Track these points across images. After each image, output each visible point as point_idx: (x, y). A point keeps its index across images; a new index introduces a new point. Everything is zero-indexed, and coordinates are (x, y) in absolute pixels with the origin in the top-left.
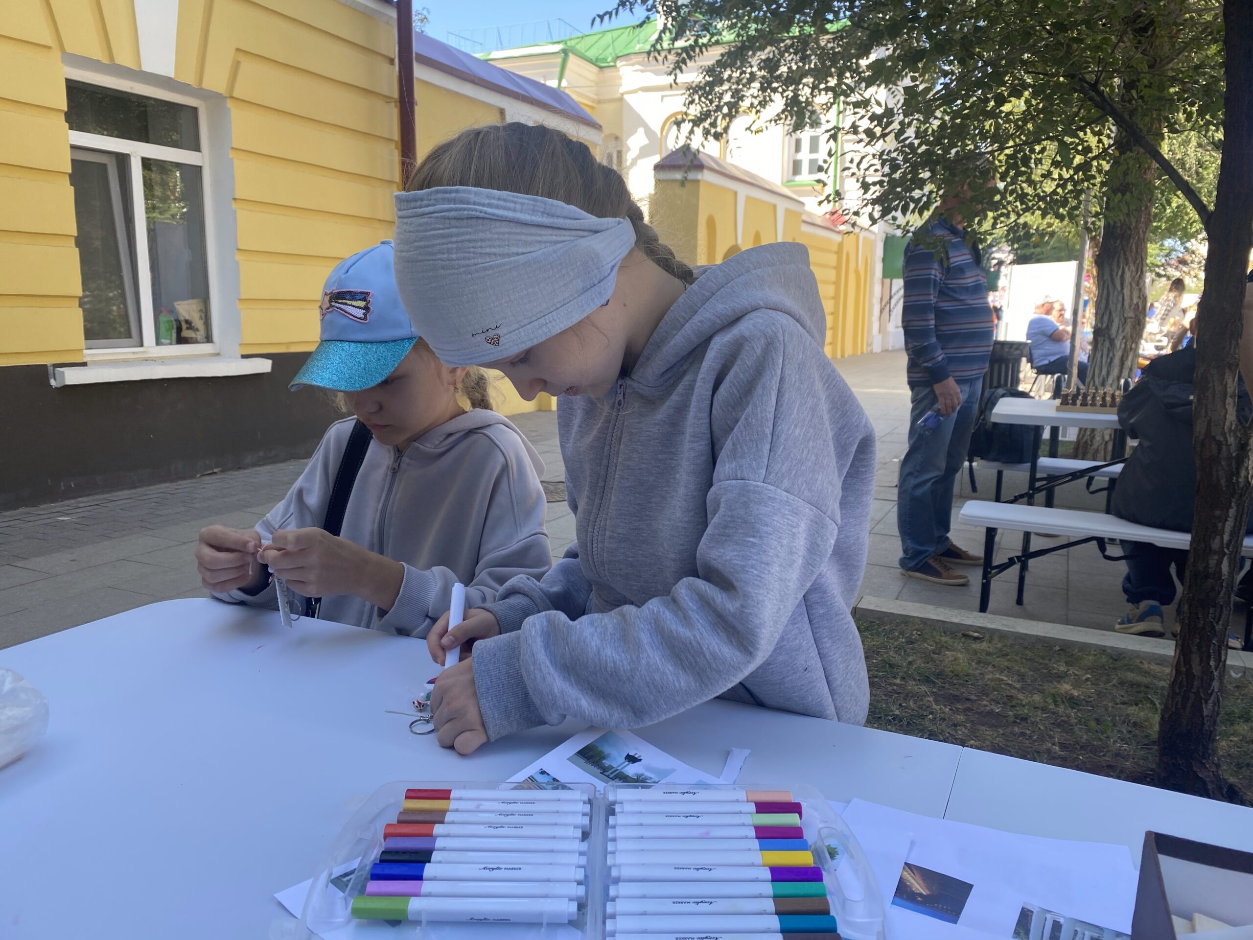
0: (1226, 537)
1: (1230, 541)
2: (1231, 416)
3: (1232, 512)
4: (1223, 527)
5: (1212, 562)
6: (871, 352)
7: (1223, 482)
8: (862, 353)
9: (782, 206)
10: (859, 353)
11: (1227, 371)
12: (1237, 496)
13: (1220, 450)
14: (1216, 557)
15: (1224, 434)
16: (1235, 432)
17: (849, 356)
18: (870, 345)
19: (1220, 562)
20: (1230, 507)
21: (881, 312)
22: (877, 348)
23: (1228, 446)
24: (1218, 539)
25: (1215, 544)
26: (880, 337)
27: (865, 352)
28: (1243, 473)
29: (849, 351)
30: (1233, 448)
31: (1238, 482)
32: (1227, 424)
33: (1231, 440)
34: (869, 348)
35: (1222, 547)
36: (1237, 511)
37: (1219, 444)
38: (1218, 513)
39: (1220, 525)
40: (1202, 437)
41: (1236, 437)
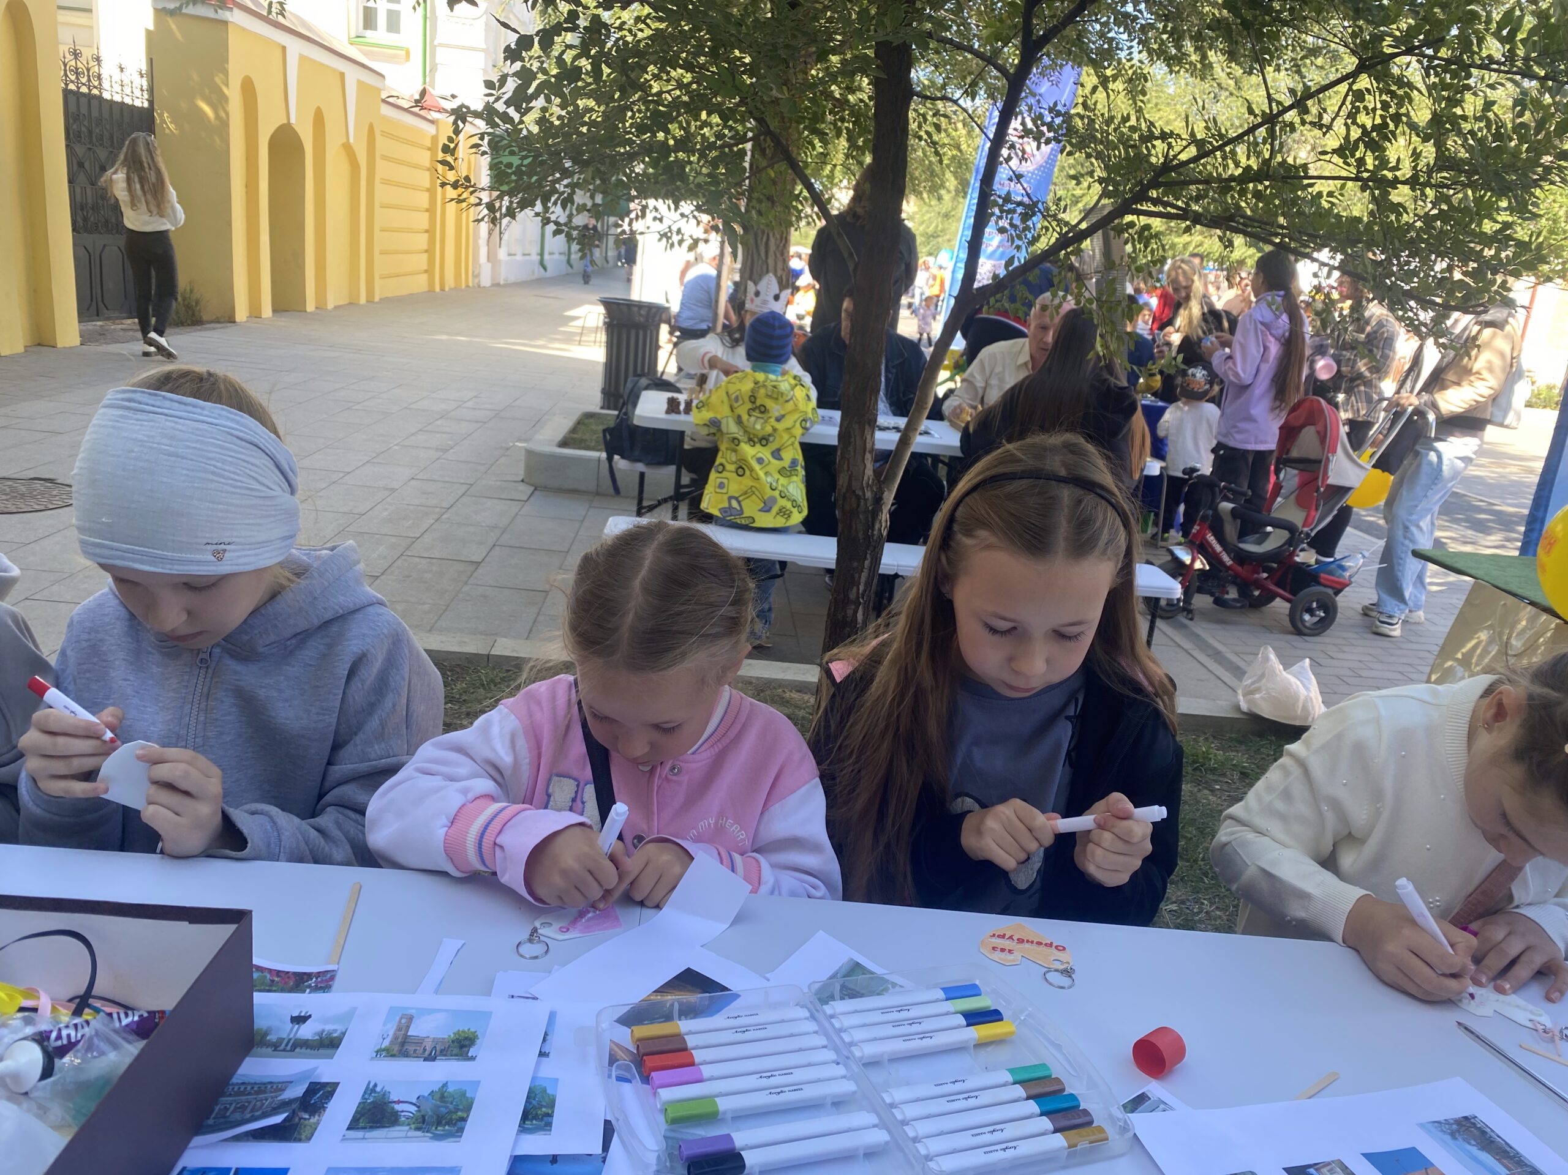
0: (861, 588)
1: (865, 591)
2: (869, 471)
3: (867, 563)
4: (860, 577)
5: (850, 612)
6: (479, 286)
7: (860, 535)
8: (467, 286)
9: (353, 75)
10: (463, 286)
11: (867, 426)
12: (871, 548)
13: (858, 505)
14: (853, 607)
15: (862, 489)
16: (871, 487)
17: (451, 289)
18: (476, 276)
19: (856, 612)
20: (865, 558)
21: (490, 234)
22: (486, 281)
23: (866, 500)
24: (855, 589)
25: (853, 595)
26: (490, 265)
27: (471, 284)
28: (877, 526)
29: (450, 282)
30: (869, 503)
31: (873, 535)
32: (866, 478)
33: (868, 494)
34: (476, 281)
35: (858, 597)
36: (871, 563)
37: (858, 498)
38: (855, 564)
39: (857, 575)
40: (844, 490)
41: (872, 491)
